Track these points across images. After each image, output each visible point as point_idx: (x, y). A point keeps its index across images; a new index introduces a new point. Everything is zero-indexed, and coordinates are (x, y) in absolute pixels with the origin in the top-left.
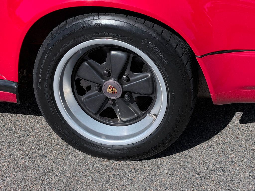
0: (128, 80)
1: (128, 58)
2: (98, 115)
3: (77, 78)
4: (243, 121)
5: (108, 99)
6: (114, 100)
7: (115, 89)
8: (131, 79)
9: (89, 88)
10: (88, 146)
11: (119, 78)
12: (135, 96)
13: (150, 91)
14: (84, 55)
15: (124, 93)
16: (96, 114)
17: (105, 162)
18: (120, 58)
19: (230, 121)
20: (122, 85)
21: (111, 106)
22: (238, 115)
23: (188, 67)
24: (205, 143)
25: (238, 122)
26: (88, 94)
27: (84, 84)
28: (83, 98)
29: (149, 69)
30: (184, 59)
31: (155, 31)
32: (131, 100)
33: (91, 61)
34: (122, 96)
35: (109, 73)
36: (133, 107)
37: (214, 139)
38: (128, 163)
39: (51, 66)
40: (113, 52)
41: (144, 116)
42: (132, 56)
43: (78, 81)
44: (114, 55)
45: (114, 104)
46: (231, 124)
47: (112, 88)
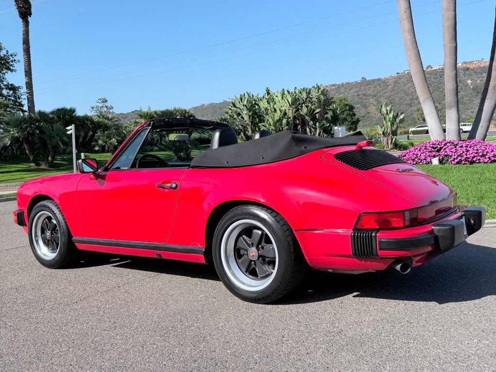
1: (262, 234)
2: (248, 273)
3: (237, 247)
5: (252, 261)
6: (254, 261)
7: (254, 254)
8: (264, 248)
11: (257, 247)
13: (274, 255)
16: (246, 272)
18: (258, 234)
19: (346, 295)
20: (258, 251)
21: (253, 266)
22: (355, 294)
26: (243, 258)
28: (240, 261)
32: (264, 262)
33: (244, 236)
34: (259, 258)
35: (253, 244)
36: (266, 268)
40: (255, 230)
42: (265, 233)
43: (238, 250)
44: (255, 232)
47: (253, 253)
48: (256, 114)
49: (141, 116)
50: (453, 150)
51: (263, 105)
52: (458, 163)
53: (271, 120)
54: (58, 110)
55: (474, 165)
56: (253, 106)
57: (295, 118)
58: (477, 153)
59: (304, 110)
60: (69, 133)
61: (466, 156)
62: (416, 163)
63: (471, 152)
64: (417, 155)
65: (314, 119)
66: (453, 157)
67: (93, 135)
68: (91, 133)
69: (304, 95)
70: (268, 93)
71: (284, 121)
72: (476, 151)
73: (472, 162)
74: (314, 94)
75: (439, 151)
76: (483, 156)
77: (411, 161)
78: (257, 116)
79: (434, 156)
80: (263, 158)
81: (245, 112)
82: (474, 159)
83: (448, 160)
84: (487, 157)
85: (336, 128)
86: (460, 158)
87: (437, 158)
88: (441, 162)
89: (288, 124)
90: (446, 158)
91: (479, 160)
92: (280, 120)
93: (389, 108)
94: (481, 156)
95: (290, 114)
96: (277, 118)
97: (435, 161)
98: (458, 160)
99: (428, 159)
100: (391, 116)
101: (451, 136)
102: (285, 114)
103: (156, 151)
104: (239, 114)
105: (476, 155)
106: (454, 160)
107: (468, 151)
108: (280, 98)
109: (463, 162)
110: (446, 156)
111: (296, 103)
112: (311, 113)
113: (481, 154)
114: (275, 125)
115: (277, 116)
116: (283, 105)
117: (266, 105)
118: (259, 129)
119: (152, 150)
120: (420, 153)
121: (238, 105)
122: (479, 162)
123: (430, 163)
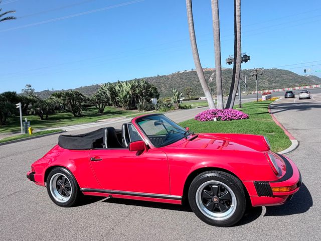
48: (114, 92)
49: (53, 95)
50: (222, 114)
51: (117, 88)
52: (225, 120)
53: (121, 96)
54: (6, 93)
55: (232, 121)
56: (112, 89)
57: (133, 94)
59: (138, 91)
60: (17, 107)
61: (228, 117)
63: (230, 115)
64: (206, 116)
65: (142, 95)
66: (223, 117)
67: (27, 106)
68: (25, 105)
69: (137, 84)
70: (119, 83)
71: (128, 96)
72: (232, 114)
73: (231, 120)
74: (142, 84)
75: (215, 114)
76: (235, 116)
77: (204, 119)
78: (114, 94)
79: (214, 117)
81: (108, 92)
82: (232, 118)
83: (221, 119)
84: (237, 117)
85: (152, 99)
86: (226, 118)
88: (217, 120)
89: (130, 97)
90: (219, 118)
91: (234, 118)
92: (126, 96)
93: (176, 90)
95: (131, 93)
96: (124, 95)
97: (215, 119)
99: (212, 118)
100: (177, 94)
101: (220, 107)
102: (128, 92)
103: (62, 112)
104: (105, 93)
105: (232, 116)
106: (223, 119)
108: (125, 85)
109: (227, 120)
110: (219, 116)
111: (133, 88)
112: (141, 92)
114: (123, 98)
115: (125, 93)
116: (127, 88)
117: (119, 88)
118: (116, 100)
119: (60, 112)
121: (104, 88)
122: (234, 120)
123: (213, 120)
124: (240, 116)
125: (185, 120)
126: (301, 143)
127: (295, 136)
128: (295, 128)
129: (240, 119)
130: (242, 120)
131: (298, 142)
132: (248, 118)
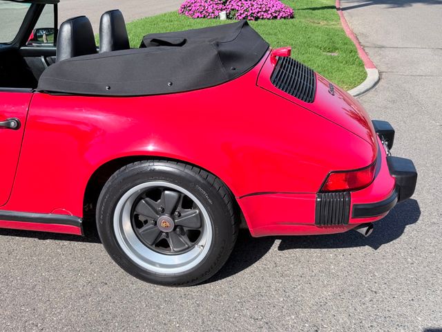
0: (180, 216)
1: (180, 197)
2: (154, 246)
3: (135, 213)
4: (281, 248)
5: (162, 232)
6: (167, 233)
7: (168, 224)
8: (182, 215)
9: (146, 222)
10: (144, 275)
11: (172, 214)
12: (185, 229)
13: (199, 225)
14: (142, 194)
15: (176, 227)
16: (152, 245)
17: (159, 288)
18: (173, 197)
19: (270, 248)
20: (174, 220)
21: (165, 238)
22: (278, 242)
23: (229, 206)
24: (247, 269)
25: (277, 249)
26: (145, 227)
27: (142, 218)
28: (141, 231)
29: (196, 207)
30: (226, 199)
31: (201, 176)
32: (182, 232)
33: (147, 199)
34: (174, 229)
35: (163, 209)
36: (184, 239)
37: (255, 265)
38: (179, 289)
39: (111, 205)
40: (167, 192)
41: (193, 247)
42: (183, 195)
43: (137, 216)
44: (167, 194)
45: (167, 236)
46: (270, 251)
47: (165, 222)
50: (239, 4)
52: (243, 18)
55: (259, 21)
58: (260, 8)
61: (251, 12)
62: (204, 17)
63: (255, 7)
64: (204, 7)
66: (240, 12)
72: (260, 6)
73: (257, 19)
75: (224, 3)
76: (266, 11)
77: (199, 14)
79: (222, 10)
80: (171, 84)
82: (259, 15)
83: (235, 15)
84: (269, 12)
86: (246, 13)
87: (224, 12)
88: (228, 17)
90: (232, 13)
91: (263, 15)
94: (264, 12)
97: (223, 16)
98: (245, 15)
99: (216, 13)
105: (260, 10)
106: (240, 15)
107: (252, 6)
109: (249, 18)
110: (233, 10)
113: (264, 10)
120: (206, 4)
122: (263, 18)
123: (218, 17)
124: (275, 12)
125: (158, 13)
126: (384, 75)
127: (375, 60)
128: (379, 43)
129: (276, 17)
130: (278, 21)
131: (380, 73)
132: (292, 17)
